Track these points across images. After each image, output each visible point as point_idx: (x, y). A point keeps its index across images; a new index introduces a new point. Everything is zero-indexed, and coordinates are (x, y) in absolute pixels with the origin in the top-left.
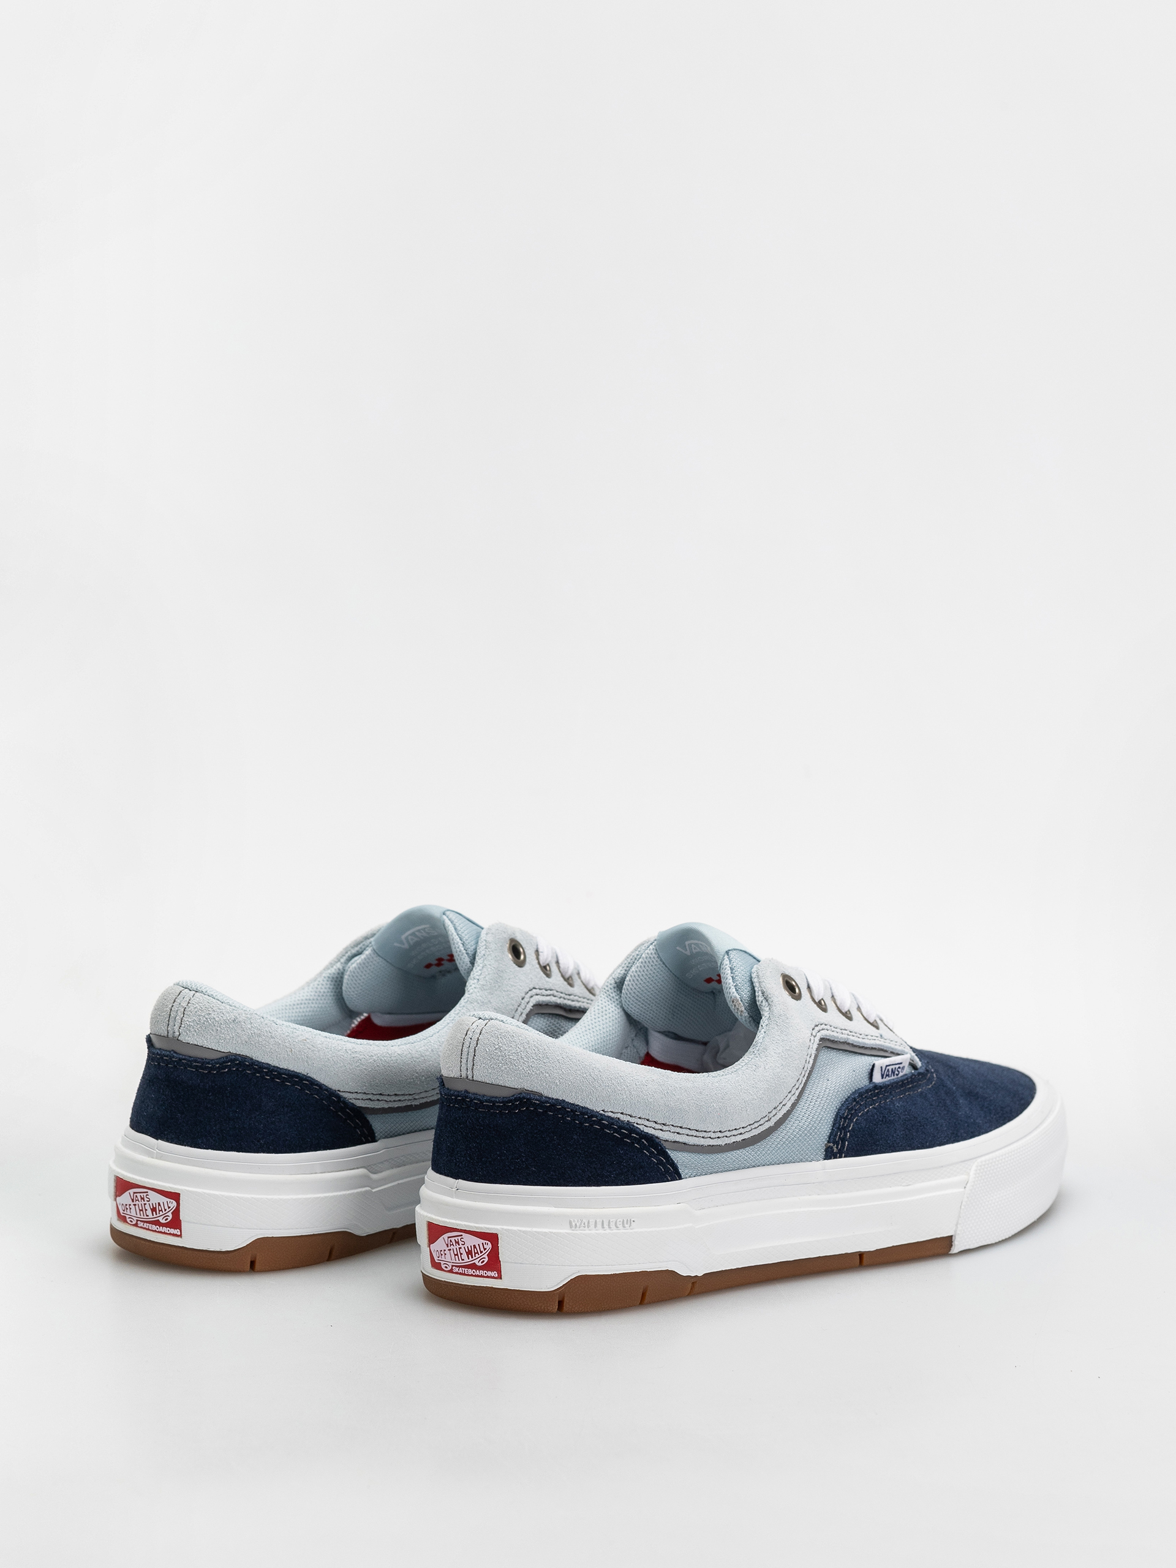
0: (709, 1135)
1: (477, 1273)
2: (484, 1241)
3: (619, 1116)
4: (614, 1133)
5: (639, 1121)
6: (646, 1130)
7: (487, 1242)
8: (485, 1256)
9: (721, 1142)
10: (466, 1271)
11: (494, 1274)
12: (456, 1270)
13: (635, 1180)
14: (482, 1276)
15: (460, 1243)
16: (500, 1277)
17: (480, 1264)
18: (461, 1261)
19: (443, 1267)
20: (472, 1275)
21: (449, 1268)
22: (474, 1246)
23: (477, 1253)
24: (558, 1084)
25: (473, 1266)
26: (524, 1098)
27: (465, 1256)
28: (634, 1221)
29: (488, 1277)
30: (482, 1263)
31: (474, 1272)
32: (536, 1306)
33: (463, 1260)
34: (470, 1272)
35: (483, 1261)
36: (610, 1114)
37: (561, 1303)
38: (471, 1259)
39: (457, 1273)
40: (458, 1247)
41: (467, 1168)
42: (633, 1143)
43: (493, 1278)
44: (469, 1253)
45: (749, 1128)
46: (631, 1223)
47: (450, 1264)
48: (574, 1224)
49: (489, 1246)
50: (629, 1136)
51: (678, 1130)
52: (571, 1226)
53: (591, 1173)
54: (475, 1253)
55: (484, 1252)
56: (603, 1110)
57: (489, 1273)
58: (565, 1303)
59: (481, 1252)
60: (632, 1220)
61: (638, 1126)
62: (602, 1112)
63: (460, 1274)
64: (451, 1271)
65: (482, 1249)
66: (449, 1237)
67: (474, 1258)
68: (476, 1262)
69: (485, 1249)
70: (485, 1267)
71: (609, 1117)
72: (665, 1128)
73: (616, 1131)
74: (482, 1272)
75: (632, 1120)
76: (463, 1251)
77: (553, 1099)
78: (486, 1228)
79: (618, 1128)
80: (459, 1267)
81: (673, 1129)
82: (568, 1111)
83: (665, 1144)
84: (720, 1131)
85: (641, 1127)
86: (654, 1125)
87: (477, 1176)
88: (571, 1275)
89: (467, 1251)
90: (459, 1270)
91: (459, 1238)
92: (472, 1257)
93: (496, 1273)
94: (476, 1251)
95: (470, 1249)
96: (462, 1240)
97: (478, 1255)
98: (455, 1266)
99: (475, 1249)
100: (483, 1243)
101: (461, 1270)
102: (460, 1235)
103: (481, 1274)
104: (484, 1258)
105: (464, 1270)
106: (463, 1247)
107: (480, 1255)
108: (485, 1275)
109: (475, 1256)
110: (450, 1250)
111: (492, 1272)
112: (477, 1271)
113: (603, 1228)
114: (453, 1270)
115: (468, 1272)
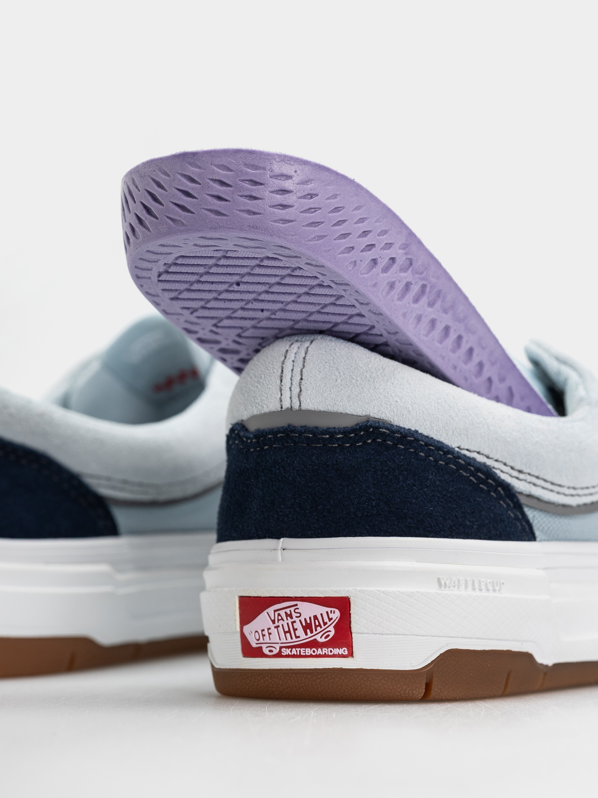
1: (319, 652)
2: (329, 609)
3: (476, 455)
4: (470, 476)
5: (496, 465)
6: (503, 476)
7: (333, 609)
8: (331, 628)
9: (574, 502)
10: (302, 651)
11: (343, 651)
12: (285, 652)
13: (497, 534)
14: (325, 656)
15: (294, 615)
16: (351, 654)
17: (323, 640)
18: (294, 639)
19: (266, 651)
20: (311, 656)
21: (276, 651)
22: (315, 617)
23: (320, 625)
24: (411, 409)
25: (314, 644)
26: (369, 428)
27: (300, 632)
28: (503, 584)
29: (334, 656)
30: (325, 638)
31: (314, 651)
32: (399, 690)
33: (299, 637)
34: (309, 651)
35: (328, 636)
36: (467, 453)
37: (428, 686)
38: (309, 634)
39: (288, 656)
40: (290, 621)
42: (490, 491)
43: (343, 656)
44: (307, 627)
46: (500, 586)
47: (278, 647)
48: (443, 582)
49: (336, 615)
50: (485, 482)
51: (534, 480)
53: (453, 521)
54: (316, 627)
55: (329, 623)
56: (458, 447)
57: (336, 651)
58: (433, 686)
59: (325, 624)
60: (502, 581)
61: (495, 471)
62: (457, 449)
63: (294, 656)
64: (279, 655)
65: (326, 620)
66: (275, 611)
67: (315, 633)
68: (318, 638)
69: (330, 619)
70: (332, 643)
71: (465, 455)
72: (522, 476)
73: (473, 474)
75: (489, 462)
76: (298, 625)
77: (404, 428)
79: (475, 470)
80: (292, 647)
81: (529, 478)
82: (422, 445)
83: (521, 497)
84: (573, 488)
85: (498, 472)
86: (511, 471)
87: (311, 530)
88: (440, 649)
89: (304, 624)
90: (291, 651)
91: (292, 609)
92: (312, 632)
93: (346, 649)
94: (317, 624)
95: (309, 622)
96: (297, 611)
97: (321, 627)
98: (286, 647)
99: (316, 621)
100: (327, 612)
101: (294, 652)
102: (297, 605)
103: (325, 653)
104: (330, 631)
105: (300, 651)
106: (297, 620)
107: (323, 627)
108: (330, 654)
109: (316, 630)
110: (277, 627)
111: (341, 649)
112: (320, 649)
113: (474, 589)
114: (283, 654)
115: (305, 653)
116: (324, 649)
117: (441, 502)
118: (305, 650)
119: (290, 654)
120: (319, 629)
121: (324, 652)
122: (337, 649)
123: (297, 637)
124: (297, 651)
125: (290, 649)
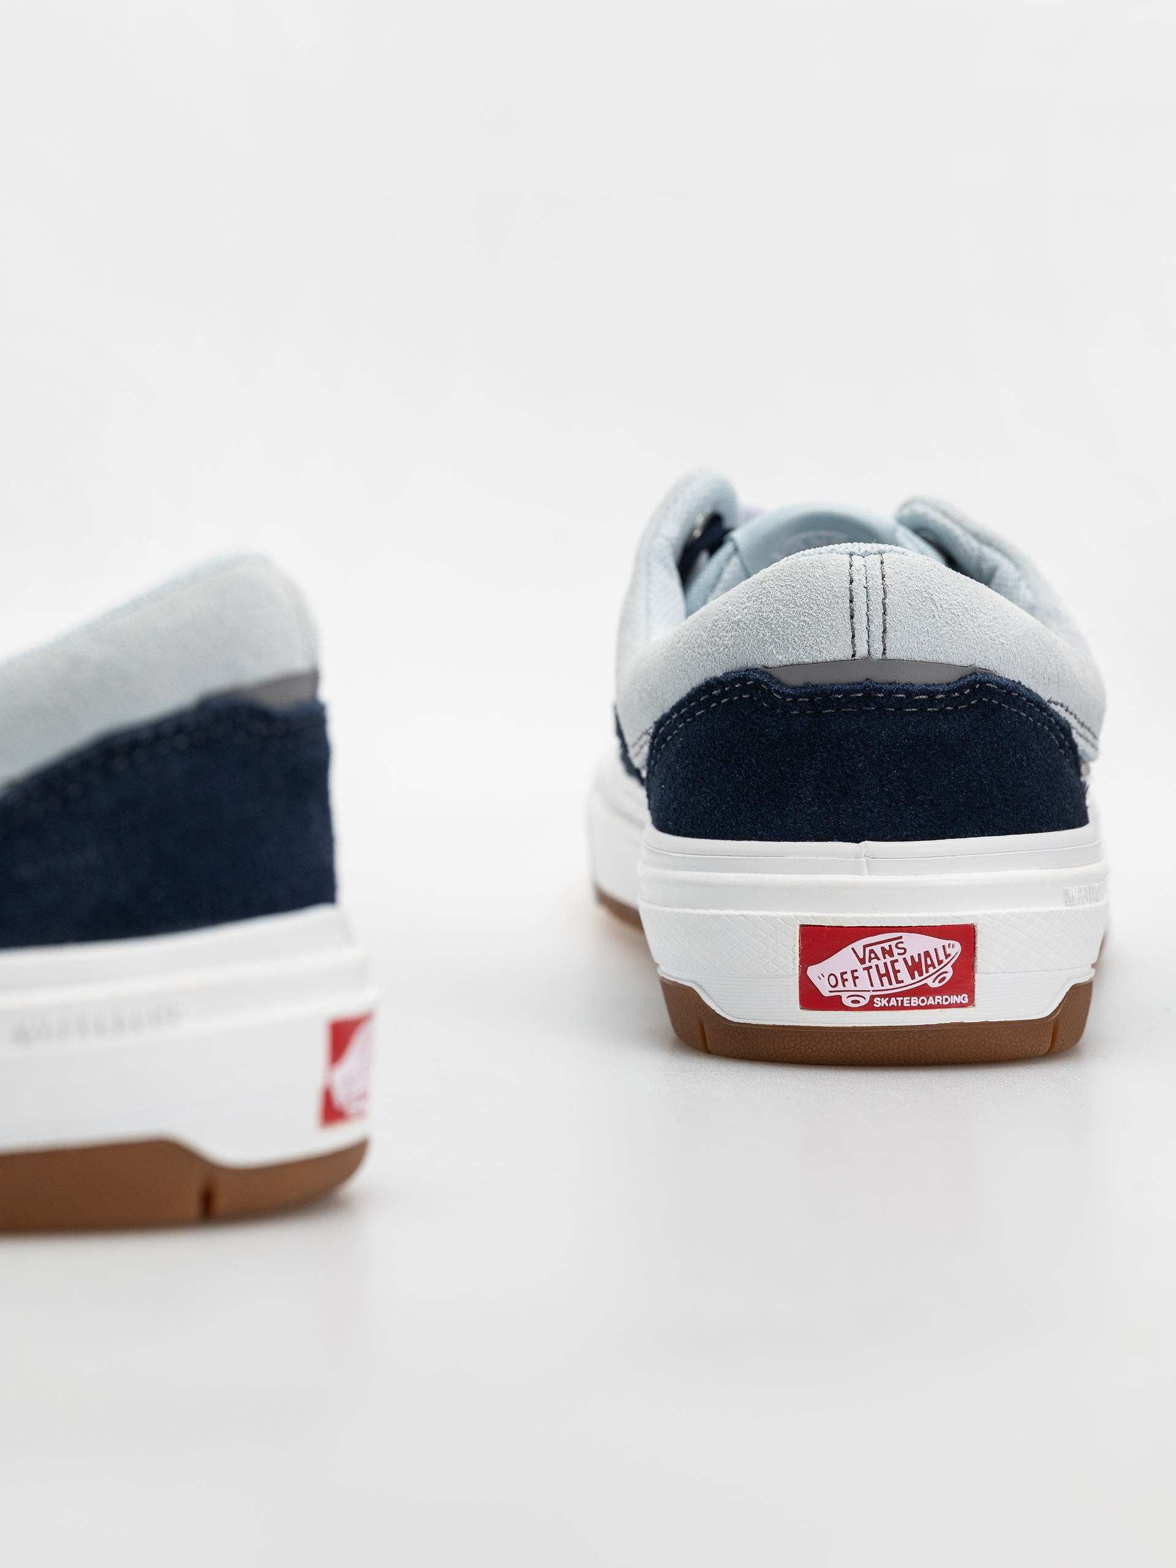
1: (931, 1001)
2: (946, 942)
4: (1056, 738)
7: (953, 942)
8: (949, 969)
10: (905, 1002)
11: (963, 998)
12: (878, 1003)
14: (939, 1006)
15: (895, 951)
16: (971, 1002)
17: (937, 985)
18: (895, 985)
19: (847, 1002)
20: (919, 1007)
21: (863, 1002)
22: (927, 954)
23: (932, 965)
25: (924, 991)
26: (975, 682)
27: (904, 975)
29: (950, 1006)
30: (940, 982)
31: (923, 1001)
32: (1026, 1047)
33: (902, 982)
34: (915, 1001)
35: (944, 978)
36: (1054, 707)
37: (1054, 1037)
38: (918, 978)
39: (883, 1008)
40: (889, 959)
41: (884, 818)
43: (961, 1005)
44: (914, 967)
47: (867, 995)
48: (1070, 894)
49: (956, 949)
50: (1063, 745)
52: (1066, 901)
54: (927, 967)
55: (946, 962)
57: (954, 999)
58: (1058, 1037)
59: (940, 962)
62: (1048, 703)
63: (893, 1008)
64: (870, 1007)
65: (942, 957)
66: (865, 947)
67: (925, 975)
68: (929, 981)
69: (947, 956)
71: (1054, 711)
73: (1058, 736)
74: (939, 999)
76: (900, 966)
77: (1014, 681)
78: (954, 917)
80: (890, 996)
87: (906, 831)
88: (1063, 986)
89: (910, 964)
90: (889, 1002)
91: (893, 943)
92: (921, 974)
93: (966, 996)
94: (929, 963)
95: (917, 960)
96: (900, 945)
97: (934, 968)
98: (881, 996)
99: (928, 958)
100: (944, 946)
101: (893, 1002)
102: (901, 937)
103: (938, 1003)
104: (946, 972)
105: (902, 1001)
106: (900, 958)
107: (938, 967)
108: (945, 1003)
109: (927, 972)
110: (868, 969)
111: (959, 996)
112: (931, 998)
114: (875, 1005)
115: (910, 1003)
116: (937, 997)
118: (910, 1000)
119: (887, 1005)
120: (931, 970)
121: (937, 1001)
122: (955, 996)
123: (898, 982)
124: (897, 1001)
125: (887, 999)
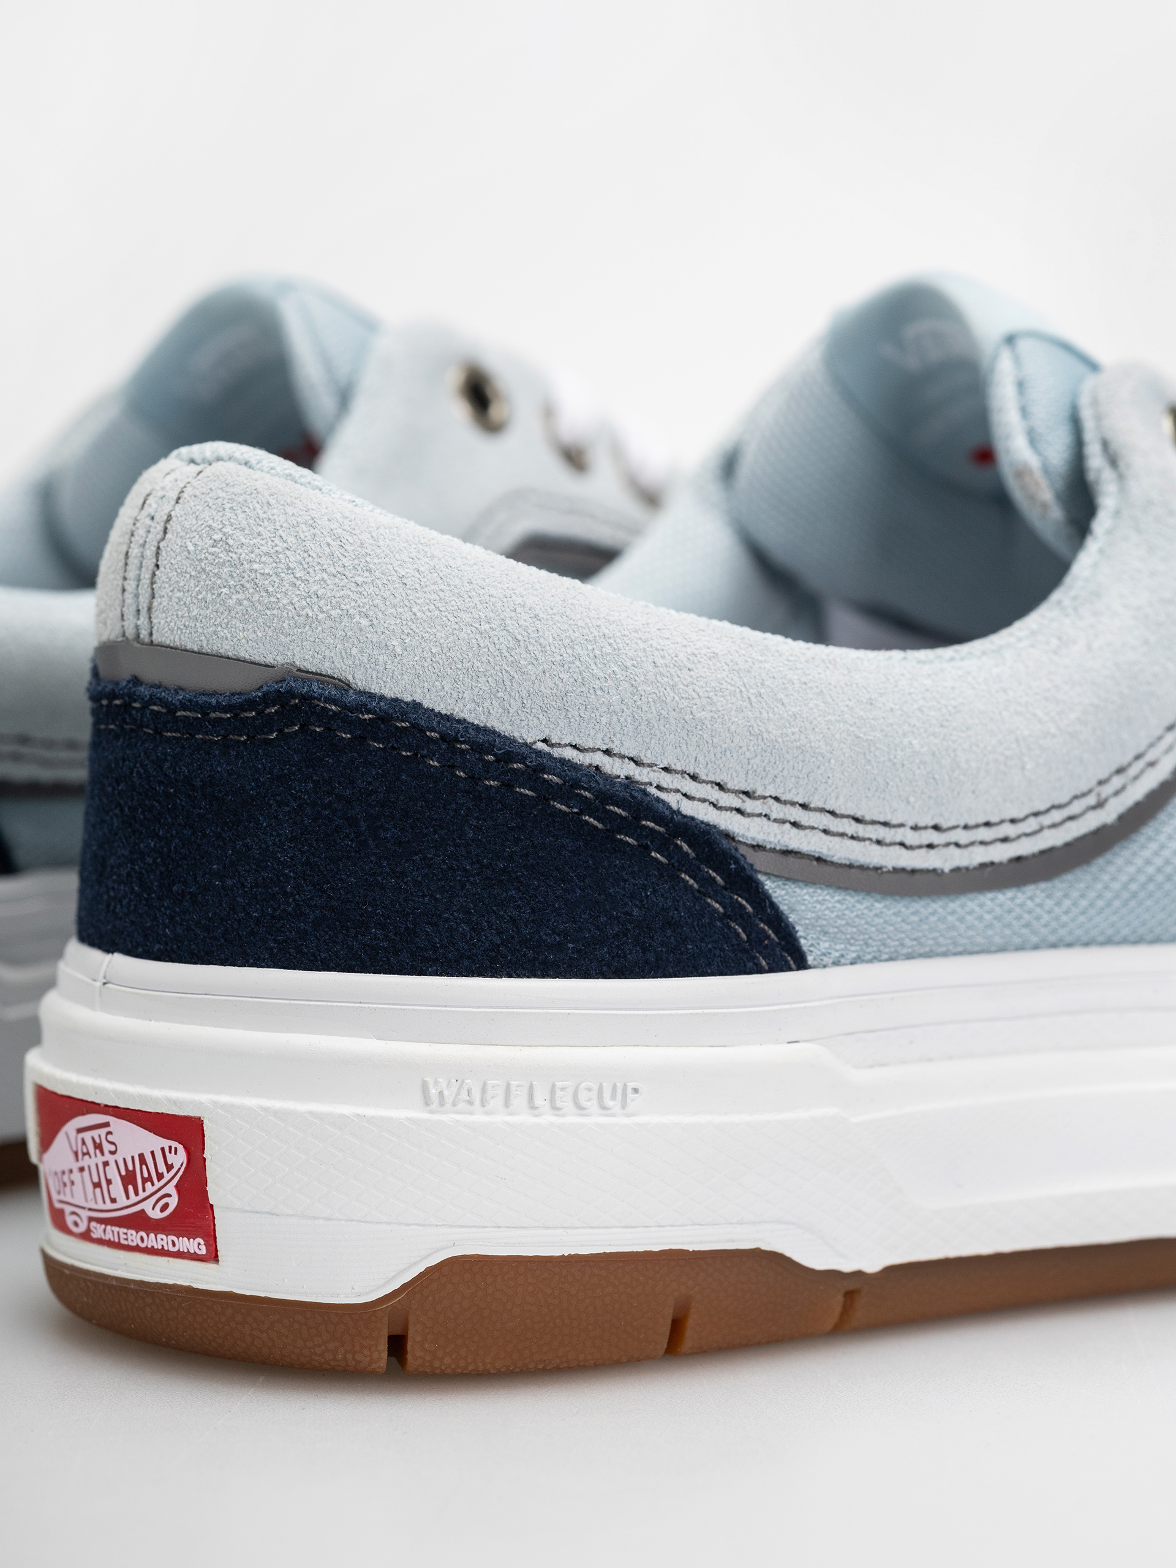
0: (899, 835)
2: (166, 1143)
3: (598, 759)
4: (581, 813)
5: (666, 780)
6: (689, 808)
7: (174, 1144)
8: (171, 1189)
9: (944, 860)
10: (123, 1236)
11: (196, 1245)
12: (98, 1231)
13: (647, 962)
14: (162, 1253)
15: (107, 1147)
16: (213, 1256)
17: (156, 1214)
18: (109, 1204)
19: (70, 1221)
20: (137, 1249)
21: (83, 1226)
22: (141, 1156)
23: (150, 1179)
24: (399, 650)
25: (139, 1221)
26: (291, 694)
27: (117, 1188)
28: (636, 1091)
29: (179, 1255)
30: (161, 1210)
31: (142, 1239)
32: (318, 1350)
33: (116, 1200)
34: (133, 1237)
35: (166, 1206)
36: (569, 754)
37: (397, 1345)
38: (133, 1198)
39: (100, 1242)
40: (100, 1159)
41: (132, 918)
42: (647, 848)
43: (196, 1258)
44: (128, 1179)
45: (1032, 824)
46: (624, 1095)
47: (85, 1214)
48: (433, 1091)
49: (179, 1159)
50: (632, 826)
51: (797, 814)
52: (427, 1102)
53: (499, 933)
54: (144, 1181)
55: (167, 1177)
56: (545, 741)
57: (184, 1244)
58: (409, 1344)
59: (160, 1177)
60: (631, 1085)
61: (663, 796)
62: (541, 746)
63: (110, 1243)
64: (88, 1236)
65: (162, 1168)
66: (80, 1131)
67: (142, 1195)
68: (147, 1206)
69: (169, 1167)
70: (173, 1225)
71: (563, 761)
72: (749, 805)
73: (587, 807)
74: (153, 1240)
75: (641, 775)
76: (112, 1173)
77: (382, 698)
78: (169, 1100)
79: (597, 797)
80: (106, 1222)
81: (777, 811)
82: (431, 739)
83: (756, 860)
84: (936, 828)
85: (672, 800)
86: (715, 794)
87: (159, 943)
88: (429, 1256)
89: (123, 1173)
90: (105, 1231)
91: (103, 1132)
92: (137, 1193)
93: (202, 1242)
94: (146, 1175)
95: (131, 1168)
96: (110, 1138)
97: (153, 1184)
98: (97, 1220)
99: (144, 1167)
100: (163, 1149)
101: (109, 1233)
102: (107, 1125)
103: (163, 1246)
104: (169, 1195)
105: (118, 1233)
106: (112, 1160)
107: (158, 1185)
108: (172, 1249)
109: (144, 1190)
110: (81, 1170)
111: (191, 1240)
112: (152, 1235)
113: (532, 1107)
114: (92, 1234)
115: (127, 1239)
116: (160, 1236)
117: (473, 884)
118: (127, 1234)
119: (104, 1237)
120: (150, 1188)
121: (160, 1242)
122: (185, 1239)
123: (113, 1201)
124: (113, 1232)
125: (103, 1226)
